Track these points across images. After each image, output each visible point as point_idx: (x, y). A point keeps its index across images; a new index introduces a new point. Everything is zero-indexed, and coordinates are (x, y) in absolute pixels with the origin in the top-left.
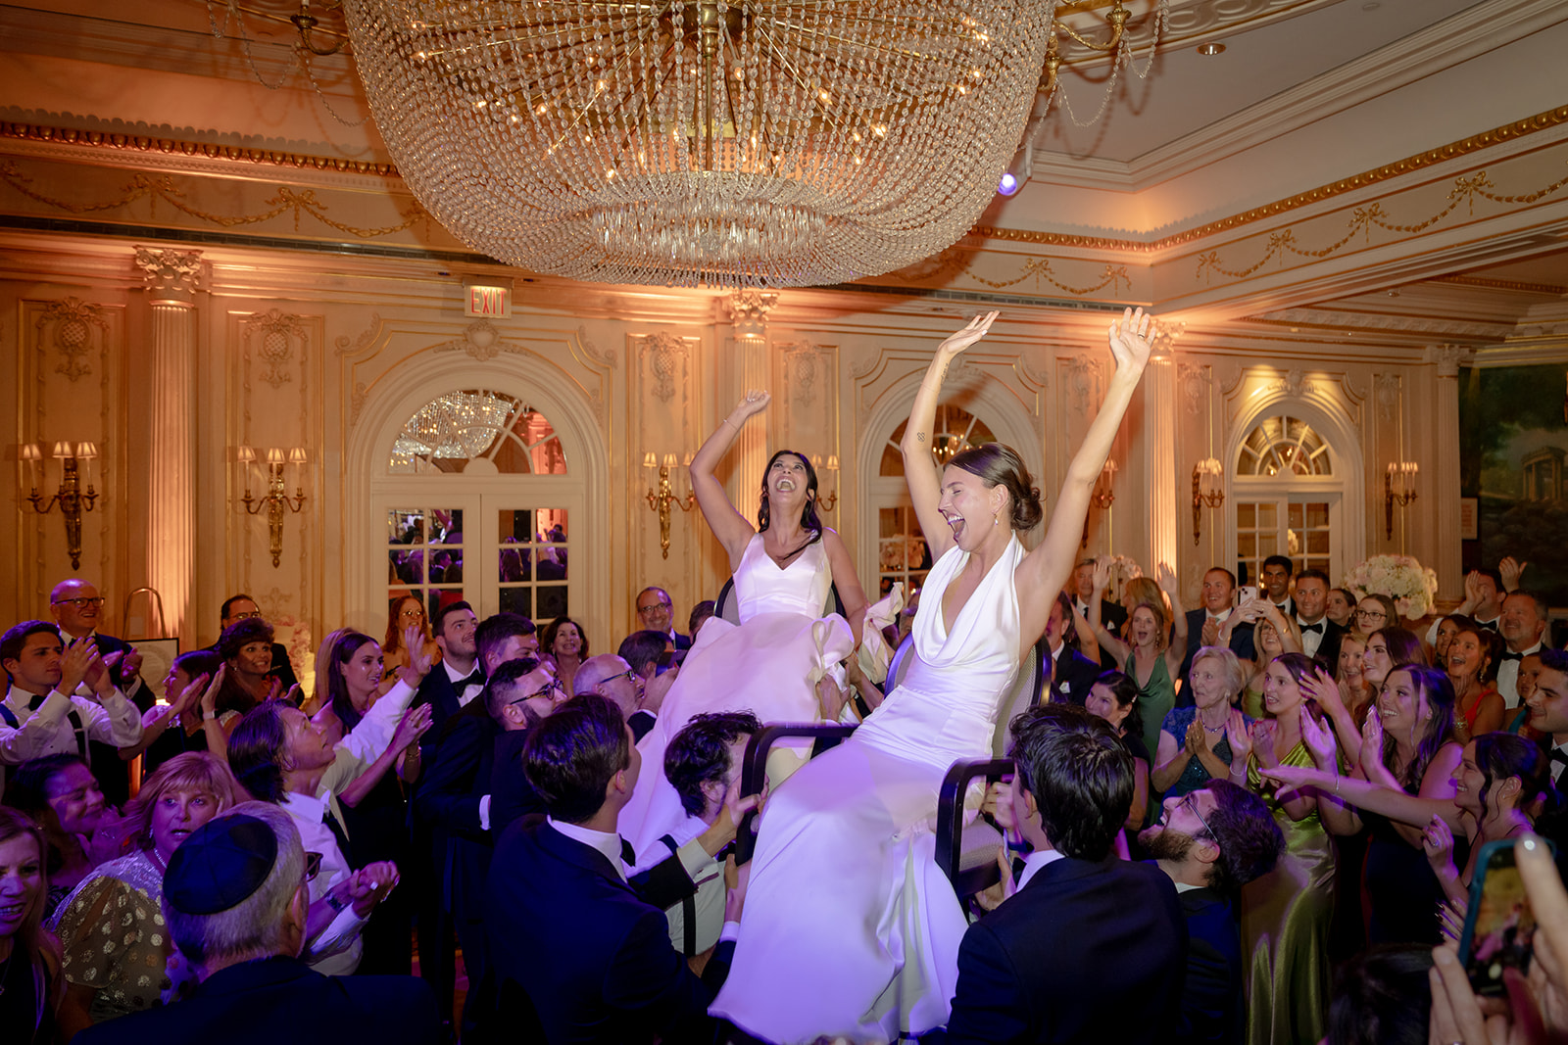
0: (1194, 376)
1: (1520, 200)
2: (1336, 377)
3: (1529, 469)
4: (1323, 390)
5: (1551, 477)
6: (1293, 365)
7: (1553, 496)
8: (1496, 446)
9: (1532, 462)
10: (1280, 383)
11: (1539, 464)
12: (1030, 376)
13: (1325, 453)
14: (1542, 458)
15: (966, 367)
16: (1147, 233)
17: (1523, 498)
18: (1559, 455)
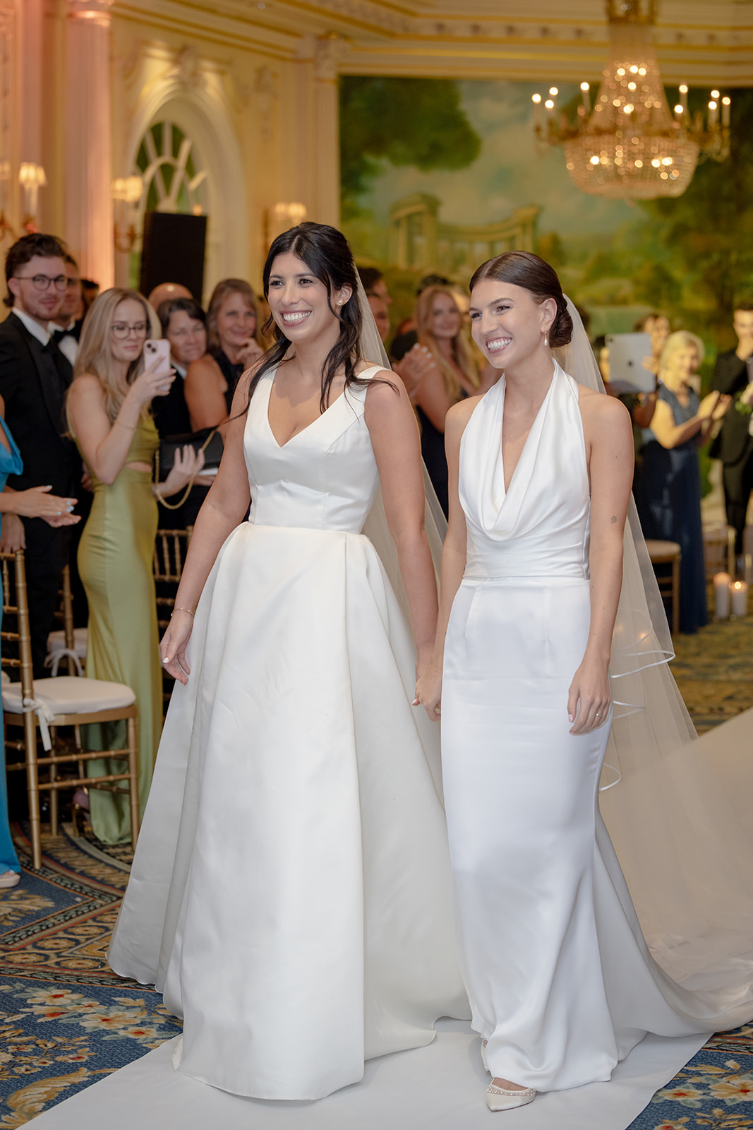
3: (397, 223)
5: (422, 235)
9: (402, 213)
10: (176, 70)
11: (409, 216)
14: (411, 209)
18: (433, 205)
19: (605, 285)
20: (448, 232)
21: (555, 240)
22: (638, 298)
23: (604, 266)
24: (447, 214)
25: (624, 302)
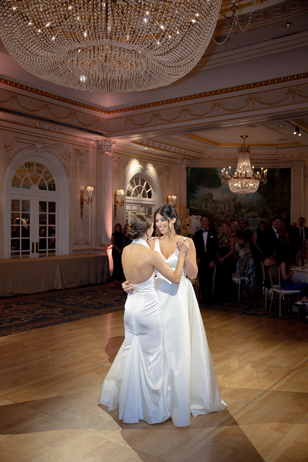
0: (115, 161)
1: (232, 110)
2: (155, 166)
3: (203, 200)
4: (151, 170)
5: (209, 202)
6: (144, 160)
7: (210, 209)
8: (195, 193)
9: (204, 198)
10: (140, 166)
11: (206, 198)
12: (65, 154)
13: (150, 191)
14: (206, 197)
15: (44, 148)
16: (107, 108)
17: (202, 209)
18: (211, 196)
19: (251, 213)
20: (215, 202)
21: (240, 203)
22: (259, 216)
23: (251, 209)
24: (214, 198)
25: (256, 217)
